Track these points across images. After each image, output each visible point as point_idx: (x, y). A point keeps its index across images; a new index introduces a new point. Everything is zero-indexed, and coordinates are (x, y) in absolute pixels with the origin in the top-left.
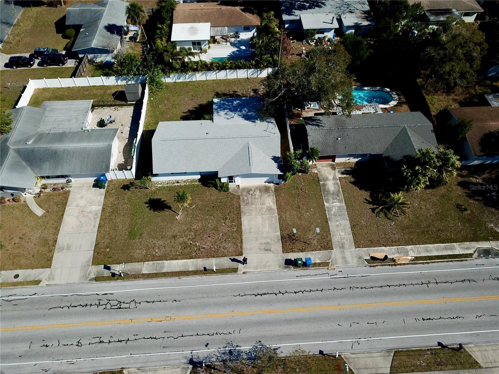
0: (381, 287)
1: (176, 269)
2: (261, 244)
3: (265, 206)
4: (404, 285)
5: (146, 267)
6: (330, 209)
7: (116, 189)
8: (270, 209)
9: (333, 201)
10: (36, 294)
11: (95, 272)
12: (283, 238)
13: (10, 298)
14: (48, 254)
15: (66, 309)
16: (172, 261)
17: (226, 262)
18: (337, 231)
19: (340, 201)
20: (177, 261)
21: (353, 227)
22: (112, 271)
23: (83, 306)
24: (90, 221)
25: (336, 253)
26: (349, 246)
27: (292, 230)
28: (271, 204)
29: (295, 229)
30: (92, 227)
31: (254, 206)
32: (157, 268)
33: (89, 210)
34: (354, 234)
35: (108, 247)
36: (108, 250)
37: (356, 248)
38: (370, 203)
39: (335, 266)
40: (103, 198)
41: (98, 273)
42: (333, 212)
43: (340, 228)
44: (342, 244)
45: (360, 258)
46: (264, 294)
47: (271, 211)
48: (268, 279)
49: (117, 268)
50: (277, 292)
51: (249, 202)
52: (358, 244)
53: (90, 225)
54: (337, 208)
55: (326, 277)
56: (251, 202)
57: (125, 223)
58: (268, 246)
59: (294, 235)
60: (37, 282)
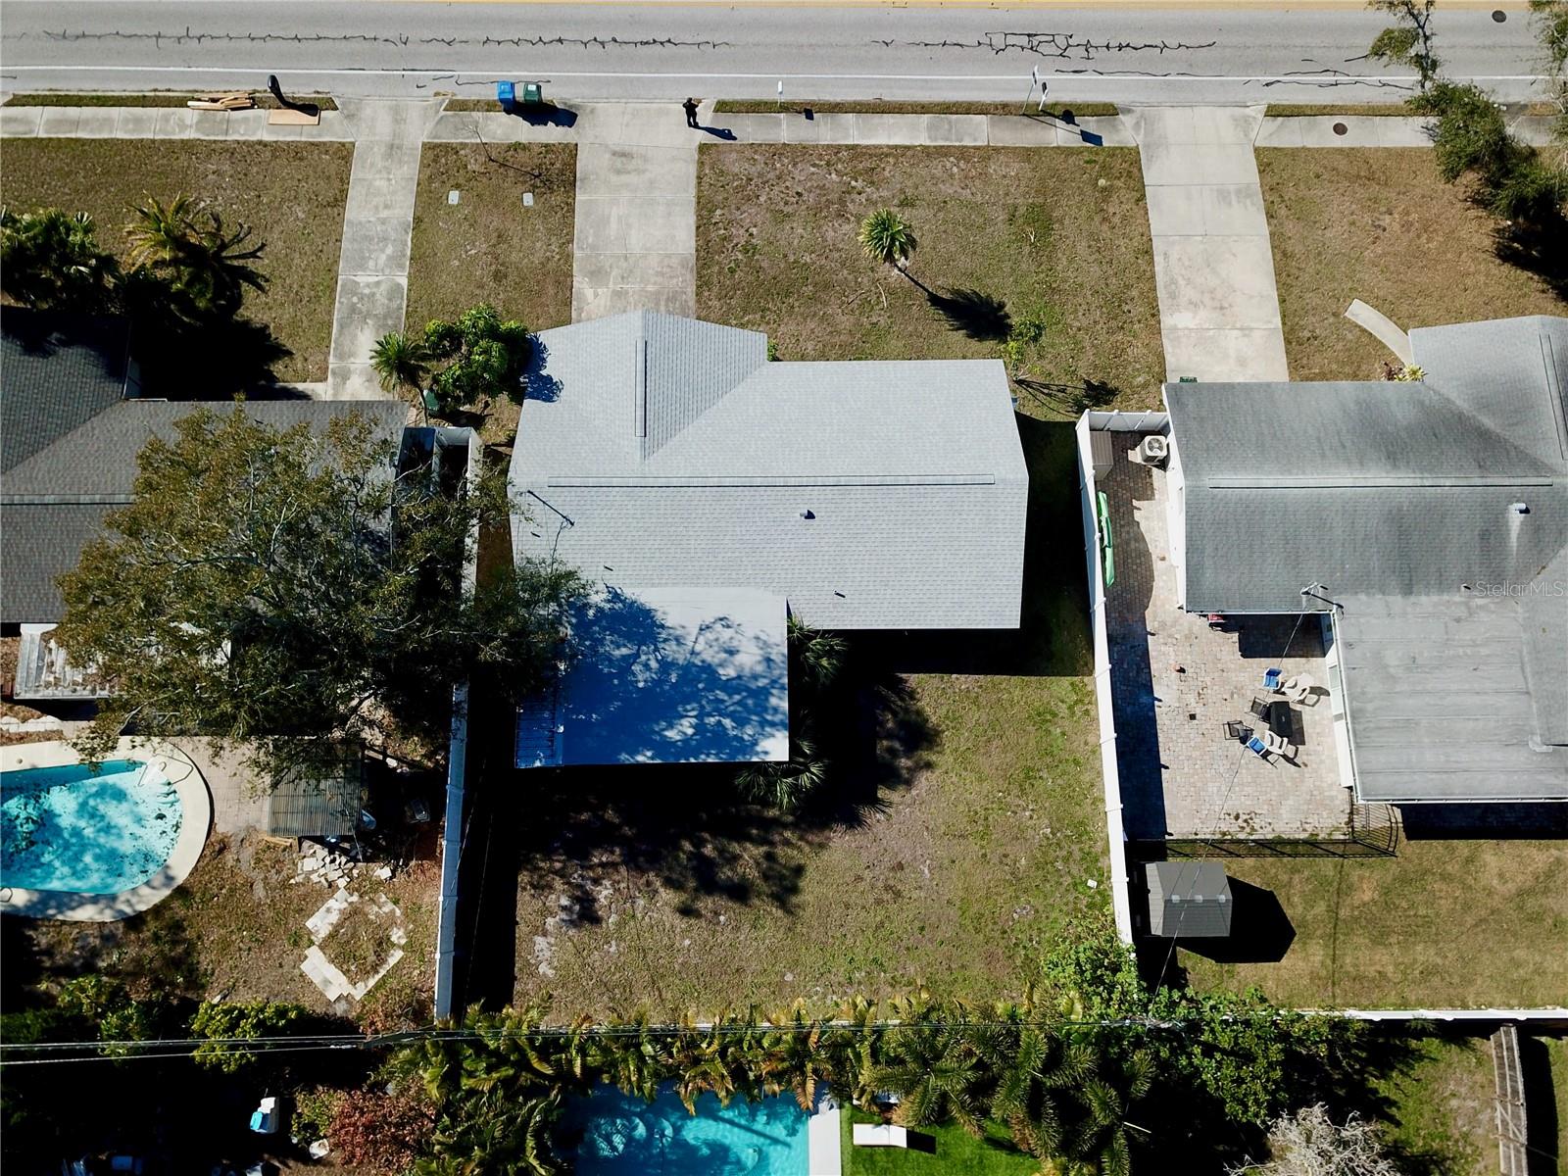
0: (320, 38)
1: (892, 121)
2: (639, 172)
3: (611, 285)
4: (253, 39)
5: (978, 131)
6: (395, 261)
7: (1131, 387)
8: (597, 275)
9: (375, 290)
10: (1267, 85)
11: (1121, 127)
12: (571, 184)
13: (1330, 78)
14: (1276, 179)
15: (1172, 42)
16: (907, 143)
17: (748, 130)
18: (394, 193)
19: (353, 289)
20: (892, 143)
21: (339, 200)
22: (1077, 130)
23: (1128, 45)
24: (1183, 272)
25: (420, 131)
26: (372, 149)
27: (535, 202)
28: (589, 293)
29: (525, 204)
30: (1174, 255)
31: (650, 288)
32: (947, 127)
33: (1203, 313)
34: (342, 180)
35: (1104, 189)
36: (1102, 182)
37: (353, 144)
38: (252, 278)
39: (433, 100)
40: (1168, 357)
41: (1114, 126)
42: (389, 250)
43: (382, 199)
44: (390, 155)
45: (350, 117)
46: (646, 43)
47: (593, 268)
48: (631, 80)
49: (1061, 135)
50: (610, 47)
51: (667, 306)
52: (344, 153)
53: (1180, 259)
54: (371, 264)
55: (464, 73)
56: (657, 304)
57: (1071, 261)
58: (619, 165)
59: (533, 189)
60: (1274, 112)
